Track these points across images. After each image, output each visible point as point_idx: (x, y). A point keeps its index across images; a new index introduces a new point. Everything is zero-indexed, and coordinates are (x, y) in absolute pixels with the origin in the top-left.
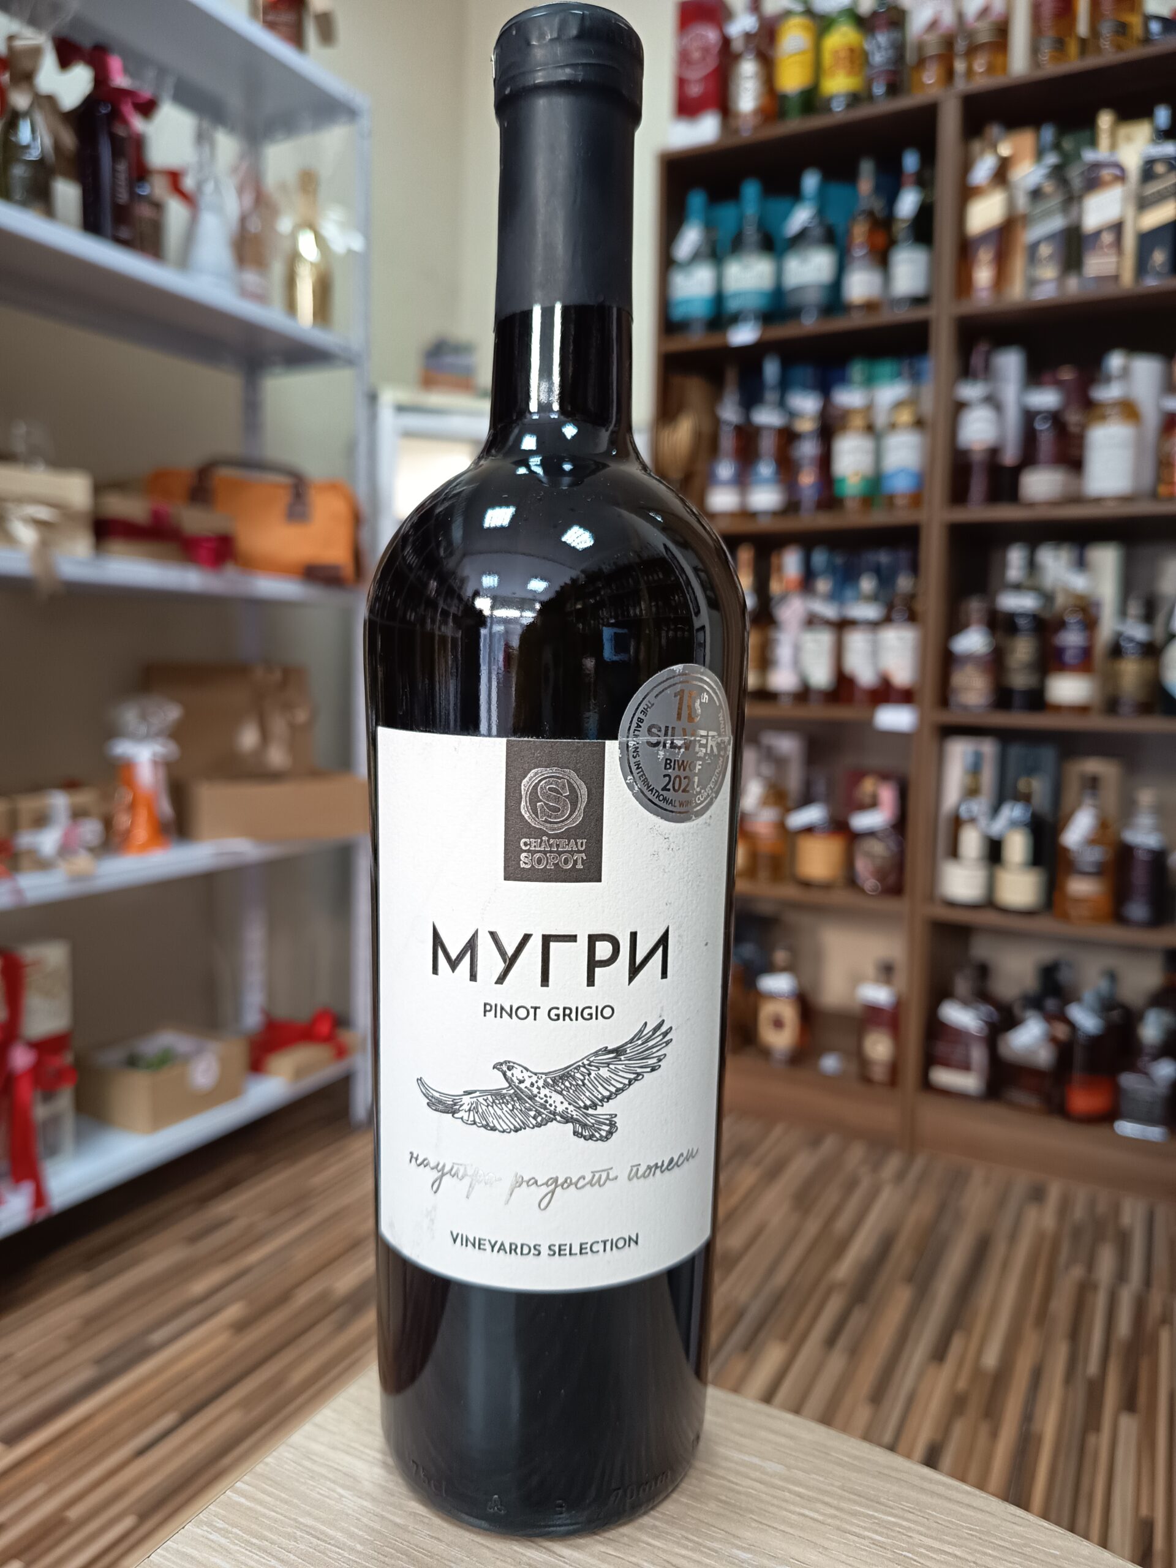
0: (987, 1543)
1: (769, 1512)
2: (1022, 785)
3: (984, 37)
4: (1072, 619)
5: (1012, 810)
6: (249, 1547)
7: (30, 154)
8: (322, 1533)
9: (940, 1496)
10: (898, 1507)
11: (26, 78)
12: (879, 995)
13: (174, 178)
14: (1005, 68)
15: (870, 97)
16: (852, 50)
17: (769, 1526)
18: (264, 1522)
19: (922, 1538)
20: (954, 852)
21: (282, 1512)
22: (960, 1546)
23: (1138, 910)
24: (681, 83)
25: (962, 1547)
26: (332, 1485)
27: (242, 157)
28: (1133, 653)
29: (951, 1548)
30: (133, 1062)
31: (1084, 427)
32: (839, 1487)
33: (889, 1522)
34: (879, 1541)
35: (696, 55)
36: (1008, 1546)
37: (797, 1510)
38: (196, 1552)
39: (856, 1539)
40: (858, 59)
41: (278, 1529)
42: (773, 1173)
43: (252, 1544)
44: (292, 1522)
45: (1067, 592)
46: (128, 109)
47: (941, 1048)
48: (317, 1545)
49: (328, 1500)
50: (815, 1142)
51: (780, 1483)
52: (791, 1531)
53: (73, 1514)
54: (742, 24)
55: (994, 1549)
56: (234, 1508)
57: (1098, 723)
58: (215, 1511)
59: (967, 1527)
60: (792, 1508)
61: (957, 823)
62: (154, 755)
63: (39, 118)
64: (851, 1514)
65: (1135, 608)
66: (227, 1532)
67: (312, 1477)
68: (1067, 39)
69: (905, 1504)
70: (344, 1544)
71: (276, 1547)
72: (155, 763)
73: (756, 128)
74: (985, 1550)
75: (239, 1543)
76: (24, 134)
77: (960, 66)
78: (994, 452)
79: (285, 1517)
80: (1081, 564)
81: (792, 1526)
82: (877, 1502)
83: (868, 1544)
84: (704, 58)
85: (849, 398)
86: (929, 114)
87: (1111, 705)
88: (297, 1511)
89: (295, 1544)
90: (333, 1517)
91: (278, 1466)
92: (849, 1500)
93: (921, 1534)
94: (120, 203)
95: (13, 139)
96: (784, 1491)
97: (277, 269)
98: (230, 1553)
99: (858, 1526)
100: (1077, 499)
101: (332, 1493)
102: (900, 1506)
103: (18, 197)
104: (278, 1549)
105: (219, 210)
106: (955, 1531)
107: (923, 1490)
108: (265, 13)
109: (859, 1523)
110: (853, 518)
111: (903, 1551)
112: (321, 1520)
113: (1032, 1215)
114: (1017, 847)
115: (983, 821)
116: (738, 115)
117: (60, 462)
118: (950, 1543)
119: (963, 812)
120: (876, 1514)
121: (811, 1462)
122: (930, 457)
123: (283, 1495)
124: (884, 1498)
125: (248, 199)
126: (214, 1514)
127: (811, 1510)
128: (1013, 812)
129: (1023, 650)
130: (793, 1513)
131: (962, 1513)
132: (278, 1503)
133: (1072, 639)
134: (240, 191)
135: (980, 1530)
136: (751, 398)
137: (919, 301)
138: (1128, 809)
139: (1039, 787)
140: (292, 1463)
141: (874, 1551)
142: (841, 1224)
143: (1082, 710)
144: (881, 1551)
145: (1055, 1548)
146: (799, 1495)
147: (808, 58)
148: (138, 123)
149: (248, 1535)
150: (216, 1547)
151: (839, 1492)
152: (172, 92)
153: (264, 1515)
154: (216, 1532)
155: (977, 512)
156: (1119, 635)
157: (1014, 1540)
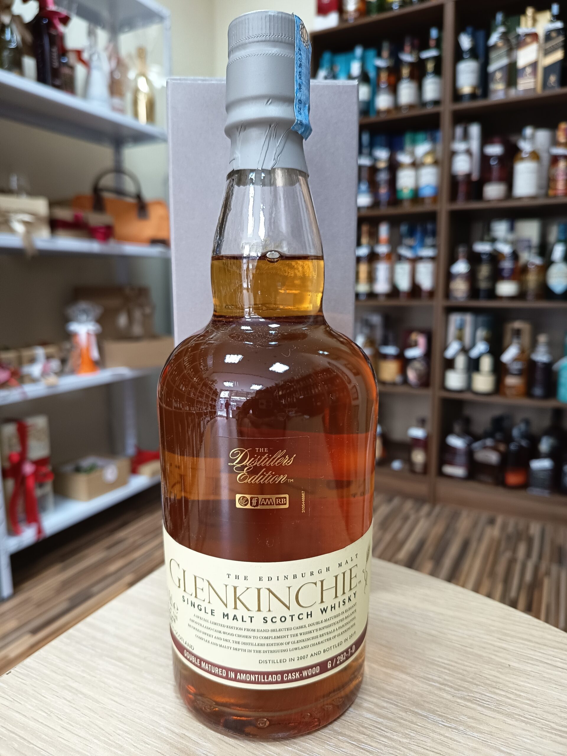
7: (10, 45)
11: (8, 7)
12: (419, 433)
13: (79, 53)
15: (411, 3)
20: (453, 366)
23: (538, 391)
27: (109, 42)
28: (534, 271)
30: (78, 470)
31: (512, 163)
46: (56, 22)
47: (447, 456)
50: (390, 500)
57: (519, 304)
62: (87, 330)
63: (14, 27)
72: (88, 333)
73: (356, 19)
76: (8, 35)
78: (468, 176)
80: (513, 229)
85: (404, 158)
86: (440, 9)
87: (523, 295)
94: (55, 67)
95: (3, 37)
97: (129, 96)
100: (510, 198)
103: (7, 66)
105: (100, 68)
110: (407, 209)
113: (489, 531)
114: (486, 363)
116: (347, 13)
117: (33, 193)
122: (441, 179)
125: (114, 63)
128: (481, 346)
129: (484, 271)
133: (507, 265)
134: (110, 58)
137: (436, 103)
138: (534, 344)
143: (511, 298)
148: (61, 28)
152: (76, 11)
155: (462, 205)
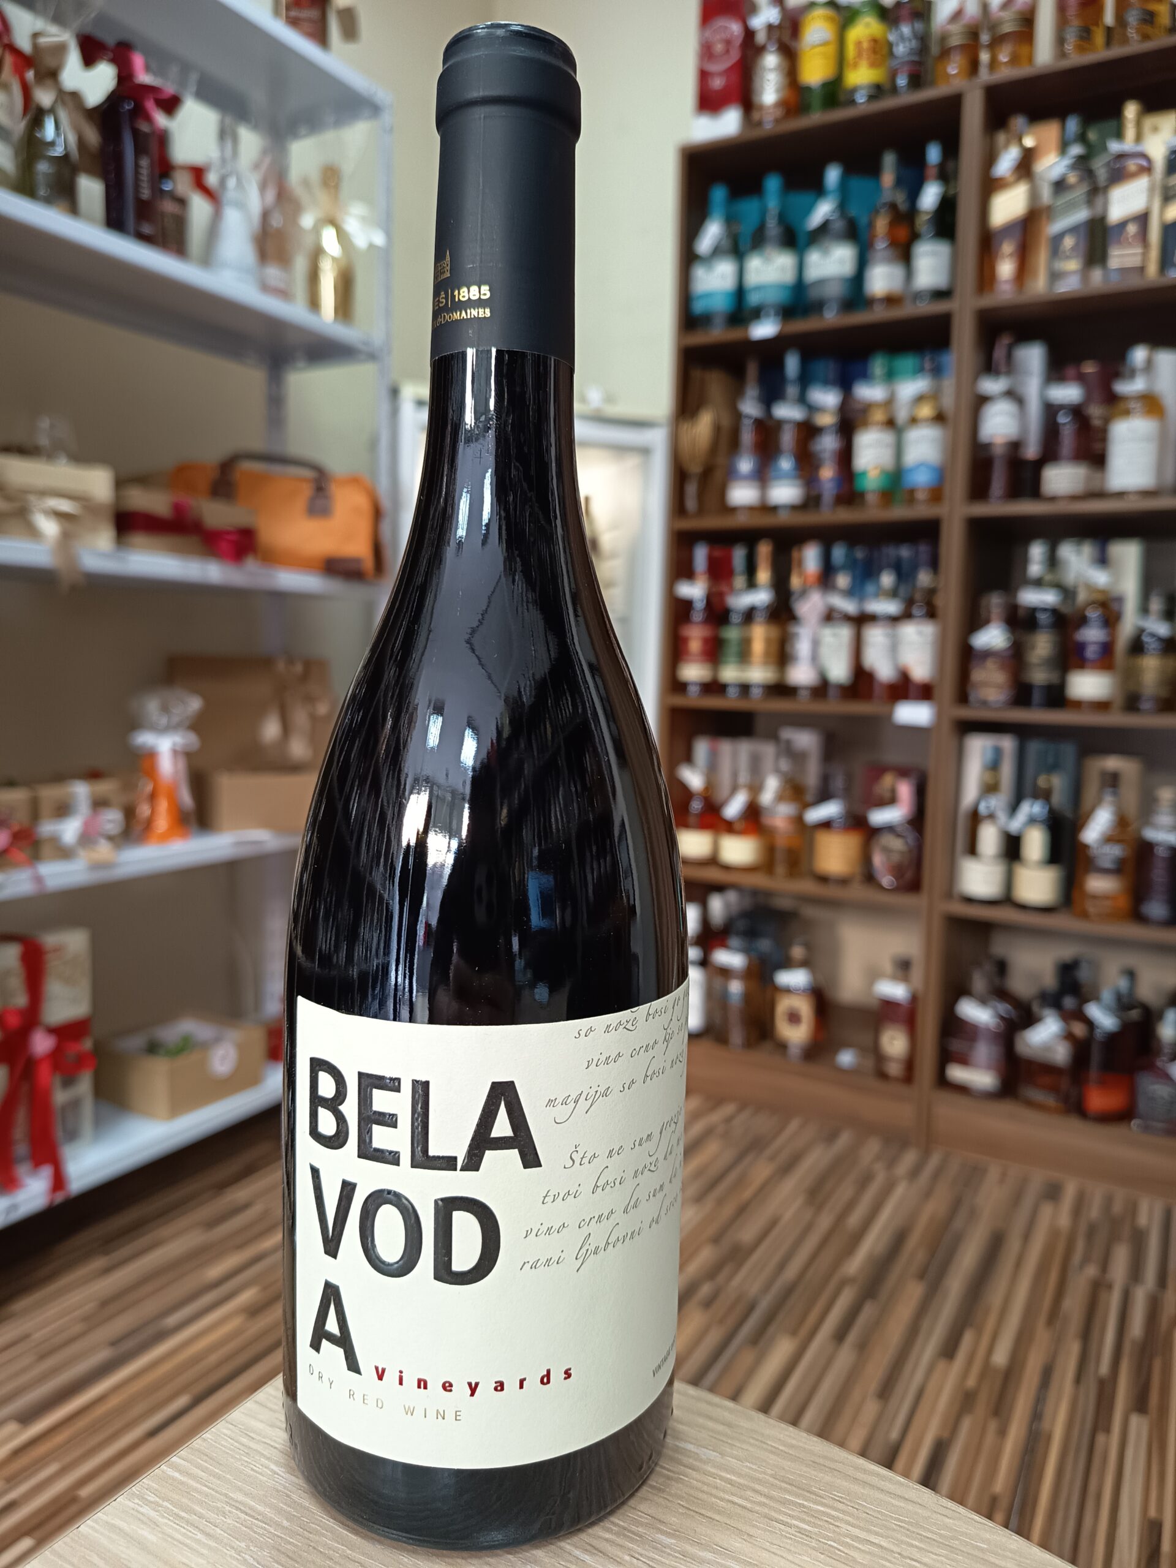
0: (914, 1535)
1: (698, 1499)
2: (1042, 782)
3: (1007, 28)
4: (1093, 614)
5: (1032, 806)
6: (178, 1520)
7: (55, 150)
8: (251, 1508)
9: (872, 1486)
10: (829, 1496)
11: (51, 75)
12: (895, 990)
13: (198, 174)
14: (1030, 59)
15: (894, 90)
16: (875, 41)
17: (697, 1512)
18: (195, 1496)
19: (850, 1528)
20: (972, 850)
21: (214, 1487)
22: (887, 1537)
23: (1156, 909)
24: (704, 76)
25: (889, 1537)
26: (267, 1462)
27: (264, 152)
28: (1154, 649)
29: (877, 1539)
30: (153, 1048)
31: (1107, 421)
32: (772, 1476)
33: (821, 1511)
34: (805, 1529)
35: (719, 48)
36: (935, 1538)
37: (727, 1497)
38: (125, 1524)
39: (782, 1527)
40: (880, 50)
41: (208, 1504)
42: (786, 1169)
43: (180, 1517)
44: (222, 1497)
45: (1091, 588)
46: (150, 105)
47: (956, 1045)
48: (244, 1520)
49: (261, 1477)
50: (831, 1137)
51: (713, 1470)
52: (717, 1517)
53: (85, 1492)
54: (766, 16)
55: (921, 1541)
56: (167, 1482)
57: (1117, 719)
58: (148, 1485)
59: (895, 1518)
60: (722, 1494)
61: (975, 819)
62: (174, 744)
63: (63, 115)
64: (781, 1502)
65: (1156, 605)
66: (157, 1505)
67: (247, 1453)
68: (1094, 28)
69: (836, 1493)
70: (271, 1519)
71: (204, 1521)
72: (175, 752)
73: (777, 121)
74: (912, 1541)
75: (167, 1516)
76: (49, 131)
77: (984, 57)
78: (1015, 446)
79: (216, 1492)
80: (1102, 561)
81: (719, 1512)
82: (808, 1492)
83: (794, 1533)
84: (727, 51)
85: (870, 392)
86: (953, 104)
87: (1132, 702)
88: (229, 1487)
89: (223, 1519)
90: (263, 1493)
91: (215, 1442)
92: (781, 1488)
93: (848, 1523)
94: (143, 199)
95: (38, 135)
96: (715, 1478)
97: (300, 264)
98: (158, 1526)
99: (786, 1514)
100: (1100, 494)
101: (265, 1469)
102: (831, 1496)
103: (42, 192)
104: (206, 1523)
105: (241, 205)
106: (884, 1522)
107: (856, 1480)
108: (288, 9)
109: (787, 1511)
110: (873, 512)
111: (828, 1541)
112: (251, 1496)
113: (1047, 1211)
114: (1035, 844)
115: (1002, 816)
116: (761, 107)
117: (82, 457)
118: (877, 1534)
119: (983, 809)
120: (805, 1503)
121: (747, 1450)
122: (950, 450)
123: (217, 1471)
124: (817, 1488)
125: (271, 195)
126: (146, 1486)
127: (741, 1497)
128: (1031, 808)
129: (1042, 645)
130: (722, 1499)
131: (893, 1504)
132: (211, 1478)
133: (1092, 635)
134: (263, 187)
135: (909, 1522)
136: (772, 394)
137: (940, 295)
138: (1148, 806)
139: (1058, 783)
140: (229, 1440)
141: (800, 1540)
142: (854, 1220)
143: (1101, 706)
144: (806, 1540)
145: (983, 1542)
146: (730, 1482)
147: (831, 50)
148: (161, 119)
149: (176, 1508)
150: (145, 1519)
151: (771, 1479)
152: (194, 89)
153: (196, 1490)
154: (147, 1505)
155: (997, 507)
156: (1141, 631)
157: (942, 1532)
